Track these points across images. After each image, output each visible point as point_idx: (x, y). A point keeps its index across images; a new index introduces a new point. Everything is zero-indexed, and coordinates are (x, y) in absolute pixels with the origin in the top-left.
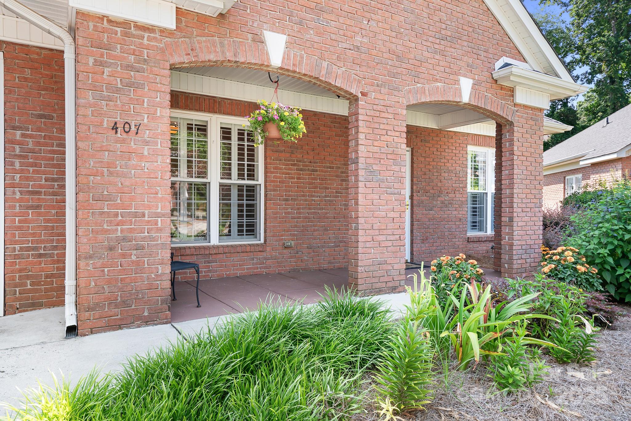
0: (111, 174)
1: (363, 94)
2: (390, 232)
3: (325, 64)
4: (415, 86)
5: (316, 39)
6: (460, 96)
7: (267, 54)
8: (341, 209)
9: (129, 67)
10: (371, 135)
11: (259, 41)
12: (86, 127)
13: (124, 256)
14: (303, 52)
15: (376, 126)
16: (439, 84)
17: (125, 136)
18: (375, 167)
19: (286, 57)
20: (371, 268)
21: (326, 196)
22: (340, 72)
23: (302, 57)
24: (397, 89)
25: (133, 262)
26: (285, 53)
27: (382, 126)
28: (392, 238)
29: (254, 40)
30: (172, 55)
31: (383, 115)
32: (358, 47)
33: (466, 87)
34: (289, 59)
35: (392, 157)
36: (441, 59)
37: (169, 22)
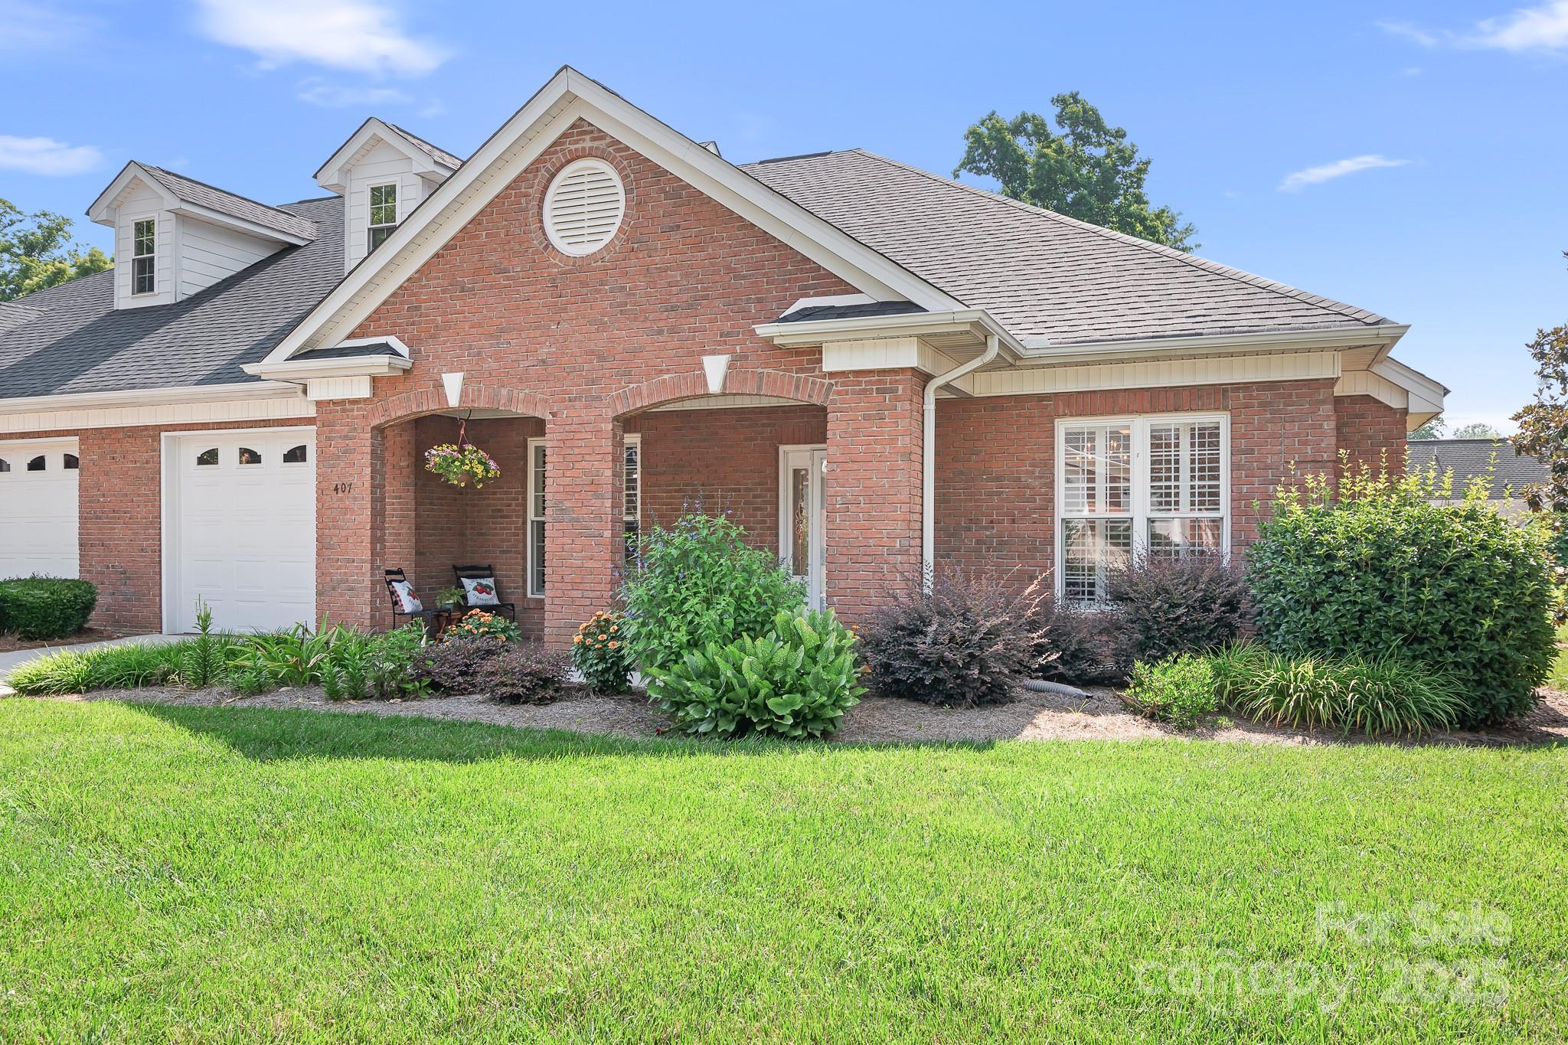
1: (554, 415)
2: (587, 586)
3: (504, 391)
4: (627, 389)
5: (495, 365)
6: (706, 385)
7: (446, 395)
10: (561, 464)
11: (439, 385)
12: (321, 491)
14: (481, 385)
15: (569, 451)
16: (666, 377)
18: (567, 504)
19: (464, 394)
20: (562, 631)
22: (521, 395)
23: (480, 391)
24: (598, 398)
26: (462, 391)
27: (577, 451)
29: (434, 386)
30: (372, 419)
31: (578, 436)
32: (543, 361)
33: (715, 369)
34: (467, 395)
35: (593, 488)
36: (670, 339)
37: (368, 393)
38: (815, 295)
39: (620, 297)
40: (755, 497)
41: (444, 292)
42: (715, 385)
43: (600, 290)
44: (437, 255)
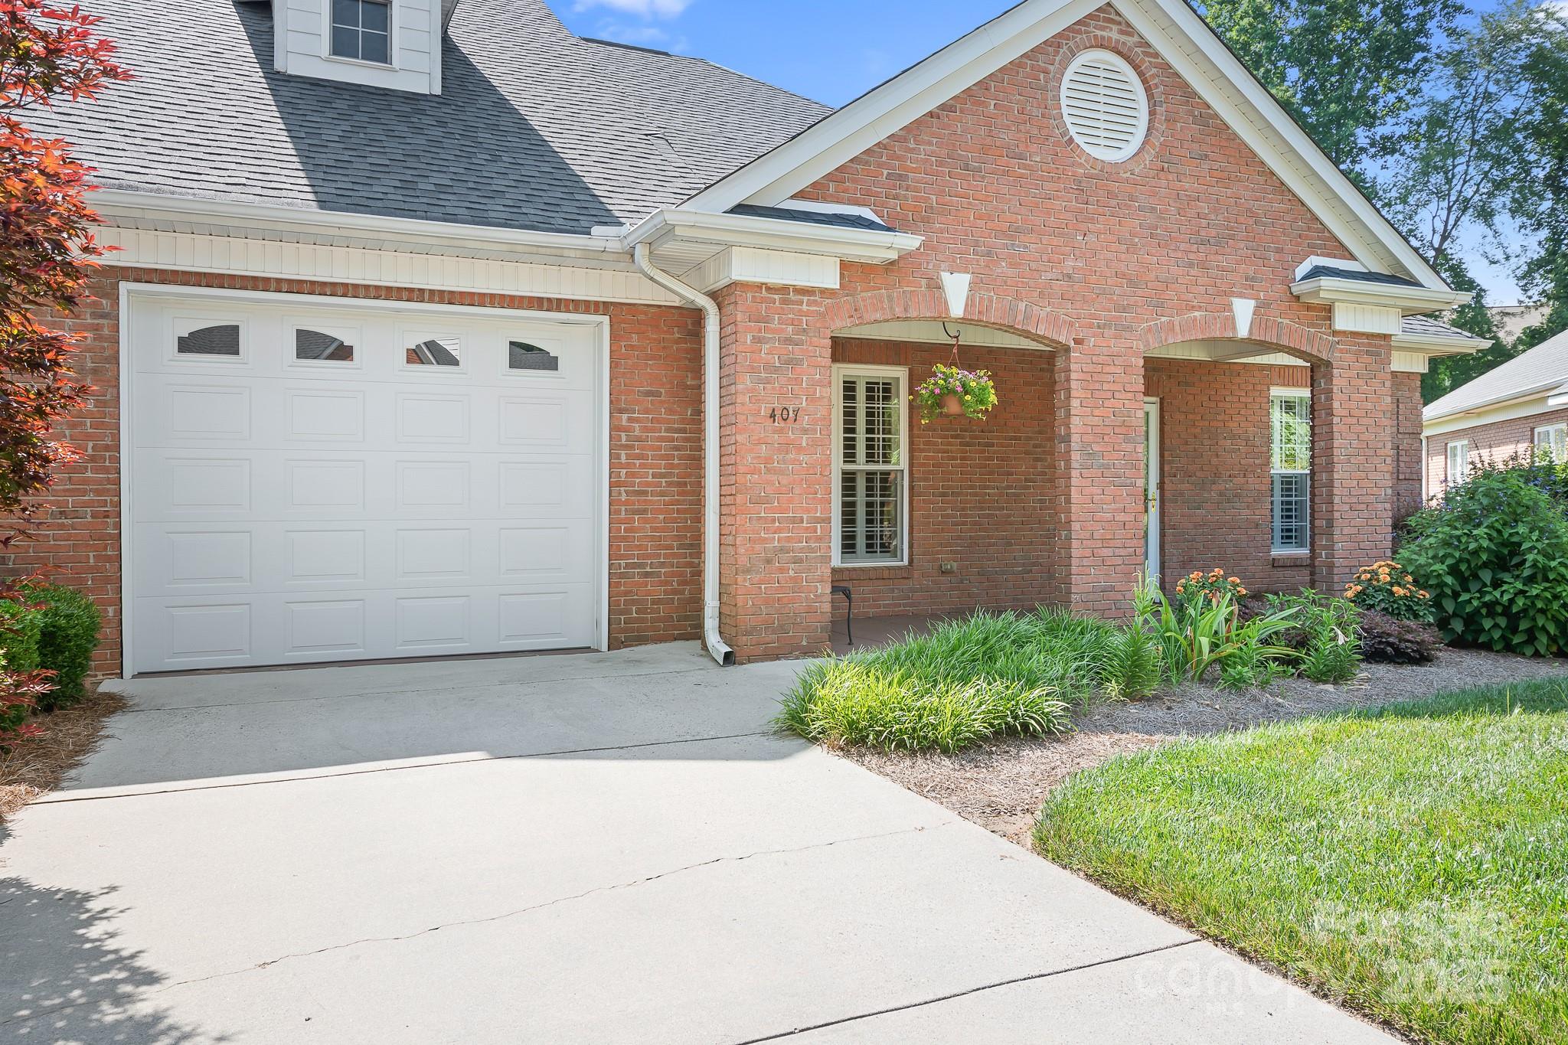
0: (768, 470)
1: (1077, 342)
2: (1118, 543)
3: (1022, 306)
4: (1158, 322)
5: (1010, 272)
6: (1234, 328)
7: (946, 302)
9: (788, 341)
10: (1089, 401)
11: (937, 287)
12: (745, 417)
13: (781, 570)
14: (992, 294)
15: (1097, 386)
16: (1197, 314)
17: (782, 424)
18: (1096, 447)
19: (970, 303)
20: (1091, 597)
22: (1043, 314)
23: (990, 300)
24: (1129, 329)
25: (791, 578)
26: (968, 298)
27: (1106, 387)
28: (1123, 552)
29: (928, 286)
30: (833, 320)
31: (1107, 369)
32: (1069, 276)
33: (1243, 311)
34: (973, 305)
35: (1123, 430)
36: (1200, 275)
37: (832, 281)
39: (1151, 219)
41: (940, 164)
42: (1243, 329)
43: (1130, 206)
44: (931, 114)
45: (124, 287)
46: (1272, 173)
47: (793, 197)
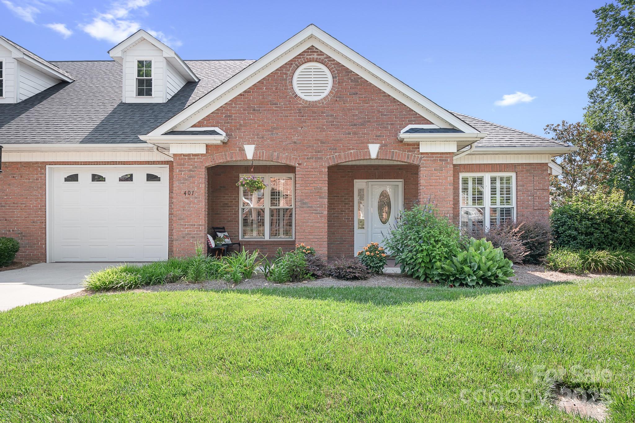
0: (184, 210)
1: (299, 164)
3: (276, 154)
4: (334, 155)
5: (271, 143)
6: (370, 155)
7: (246, 155)
8: (345, 221)
9: (191, 171)
11: (242, 150)
12: (176, 194)
13: (188, 240)
14: (264, 151)
15: (307, 179)
16: (352, 151)
17: (188, 196)
18: (306, 201)
19: (255, 154)
21: (333, 214)
22: (284, 156)
23: (263, 153)
24: (321, 158)
25: (191, 243)
26: (254, 153)
27: (311, 179)
28: (318, 237)
29: (239, 150)
30: (205, 163)
31: (312, 173)
32: (295, 143)
33: (374, 150)
34: (257, 155)
35: (318, 194)
36: (353, 137)
37: (204, 152)
38: (415, 124)
39: (330, 119)
40: (345, 199)
41: (244, 110)
42: (374, 155)
43: (322, 115)
44: (241, 95)
45: (47, 166)
46: (389, 96)
47: (192, 127)
